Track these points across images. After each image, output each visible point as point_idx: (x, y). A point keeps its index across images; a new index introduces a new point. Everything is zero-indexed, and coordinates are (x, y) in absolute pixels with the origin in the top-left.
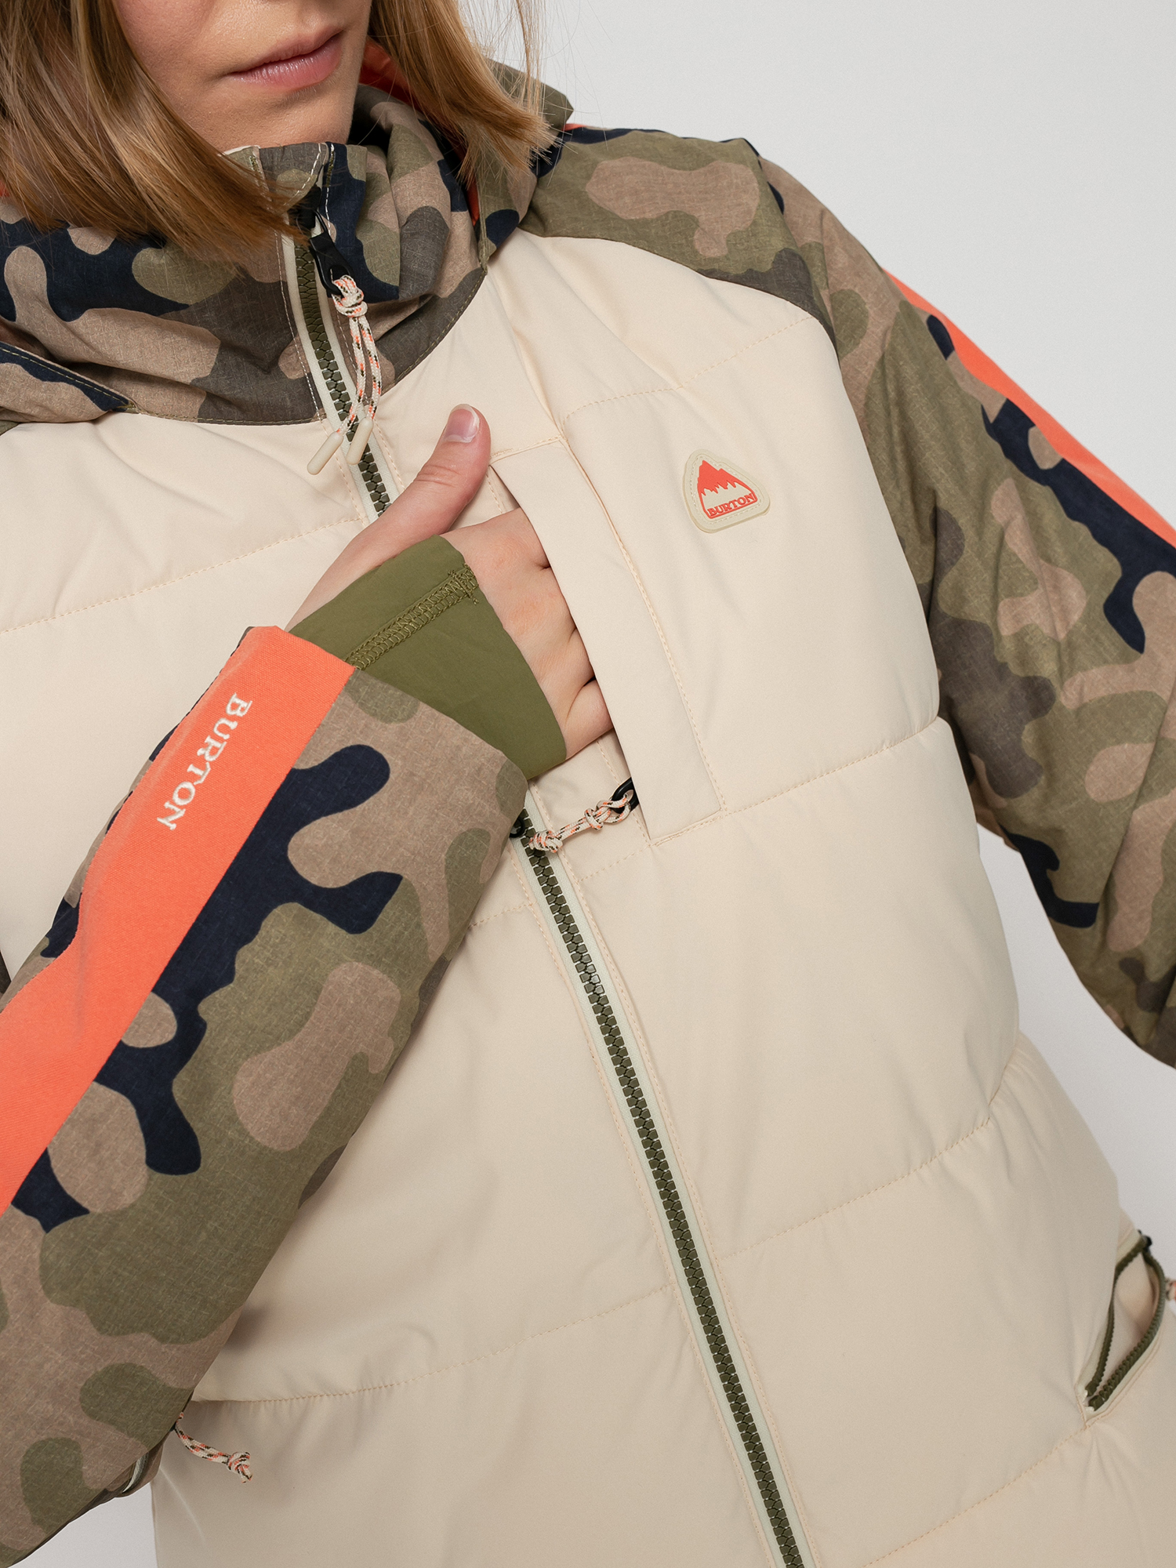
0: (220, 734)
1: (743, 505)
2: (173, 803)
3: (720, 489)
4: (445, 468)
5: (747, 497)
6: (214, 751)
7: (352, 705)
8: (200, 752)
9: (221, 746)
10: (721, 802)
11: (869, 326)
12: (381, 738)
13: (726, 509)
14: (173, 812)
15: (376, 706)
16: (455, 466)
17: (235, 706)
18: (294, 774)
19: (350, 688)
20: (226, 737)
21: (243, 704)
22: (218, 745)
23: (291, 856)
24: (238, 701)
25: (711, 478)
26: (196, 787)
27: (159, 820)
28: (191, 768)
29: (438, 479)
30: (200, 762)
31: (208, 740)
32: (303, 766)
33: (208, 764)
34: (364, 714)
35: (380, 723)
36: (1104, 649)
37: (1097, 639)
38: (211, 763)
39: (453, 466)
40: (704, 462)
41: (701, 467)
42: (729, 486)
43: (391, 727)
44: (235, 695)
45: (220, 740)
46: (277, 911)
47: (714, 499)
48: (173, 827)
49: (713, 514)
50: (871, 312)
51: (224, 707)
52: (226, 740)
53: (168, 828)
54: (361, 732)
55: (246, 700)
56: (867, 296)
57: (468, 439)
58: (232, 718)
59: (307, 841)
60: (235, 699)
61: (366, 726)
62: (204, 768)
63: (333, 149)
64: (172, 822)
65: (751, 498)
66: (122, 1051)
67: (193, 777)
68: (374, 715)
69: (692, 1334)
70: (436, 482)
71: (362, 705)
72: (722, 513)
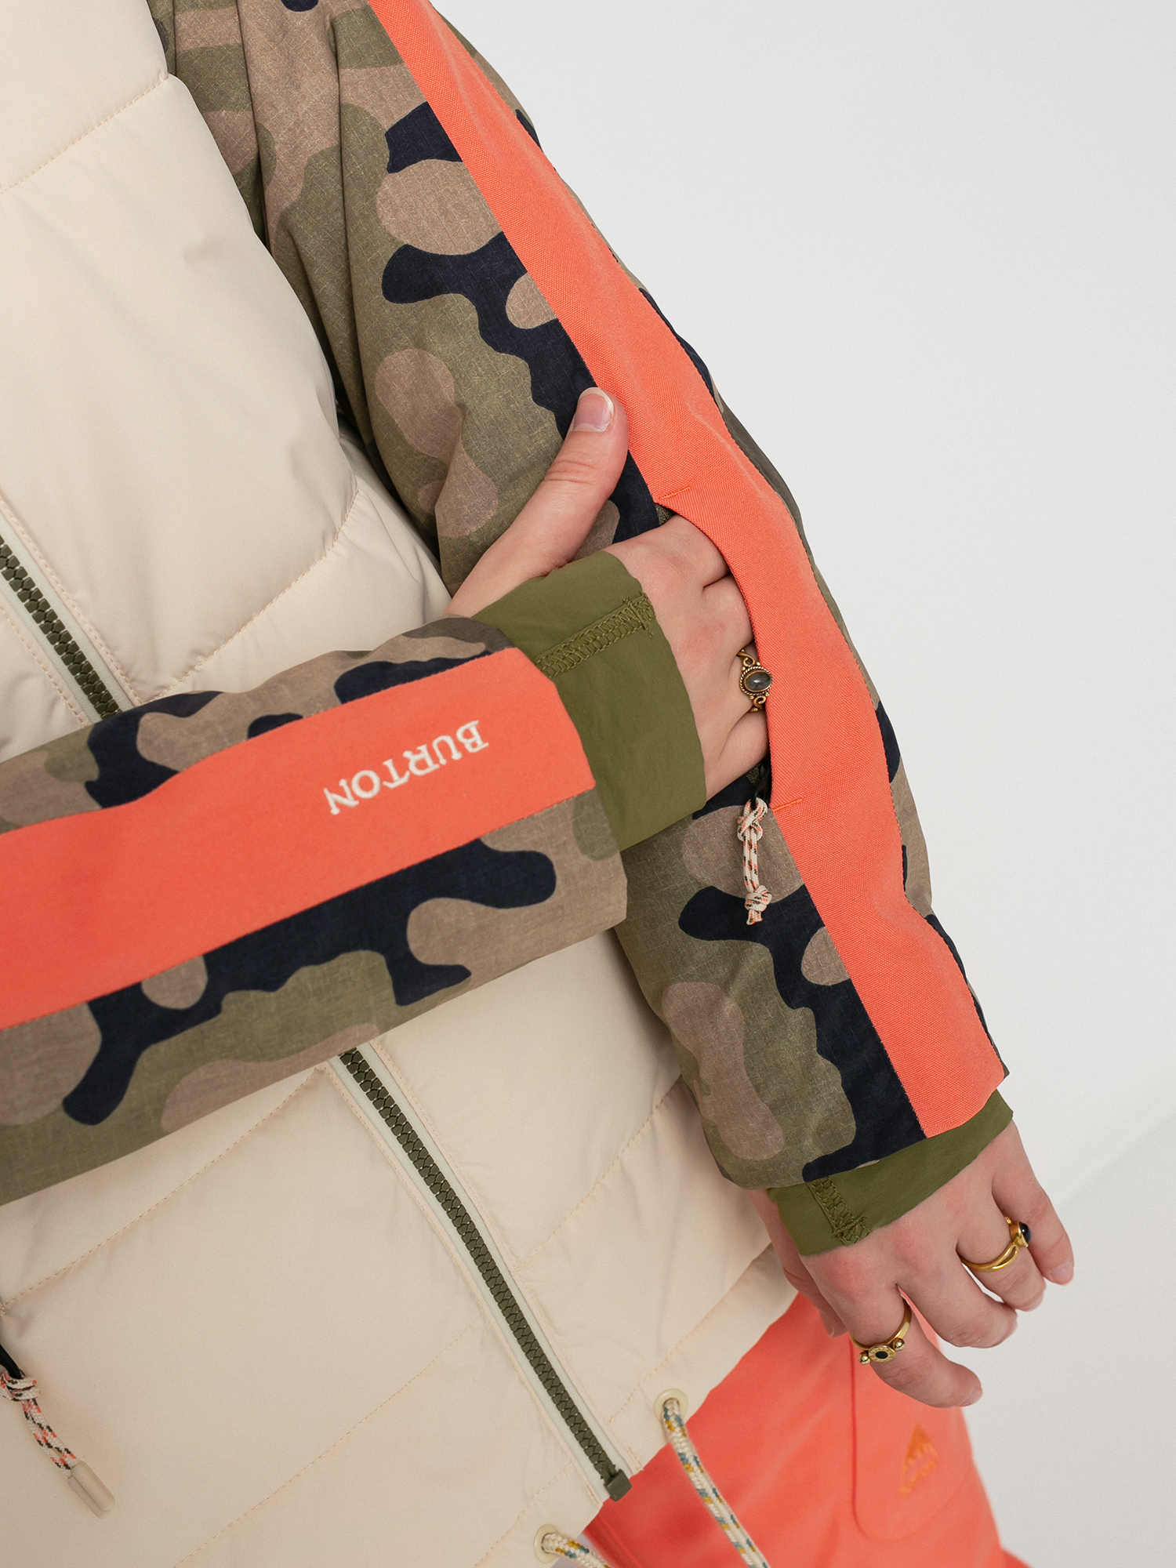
0: (438, 753)
2: (349, 785)
4: (579, 463)
6: (422, 765)
7: (569, 817)
8: (407, 754)
9: (432, 767)
12: (567, 863)
14: (343, 794)
15: (586, 832)
16: (590, 460)
17: (468, 734)
18: (476, 847)
19: (580, 801)
20: (443, 761)
21: (477, 737)
22: (429, 761)
23: (414, 916)
24: (474, 731)
26: (383, 788)
27: (326, 791)
28: (389, 763)
29: (572, 477)
30: (402, 765)
31: (423, 748)
32: (489, 843)
33: (407, 774)
34: (571, 832)
35: (577, 849)
38: (412, 776)
39: (588, 461)
43: (582, 858)
44: (476, 722)
45: (436, 760)
46: (363, 954)
48: (335, 811)
51: (458, 727)
52: (441, 765)
53: (329, 808)
54: (557, 846)
55: (484, 739)
57: (603, 428)
58: (460, 746)
59: (439, 911)
60: (472, 726)
61: (565, 843)
62: (401, 775)
64: (338, 805)
66: (134, 992)
67: (385, 776)
68: (578, 838)
70: (571, 481)
71: (576, 824)
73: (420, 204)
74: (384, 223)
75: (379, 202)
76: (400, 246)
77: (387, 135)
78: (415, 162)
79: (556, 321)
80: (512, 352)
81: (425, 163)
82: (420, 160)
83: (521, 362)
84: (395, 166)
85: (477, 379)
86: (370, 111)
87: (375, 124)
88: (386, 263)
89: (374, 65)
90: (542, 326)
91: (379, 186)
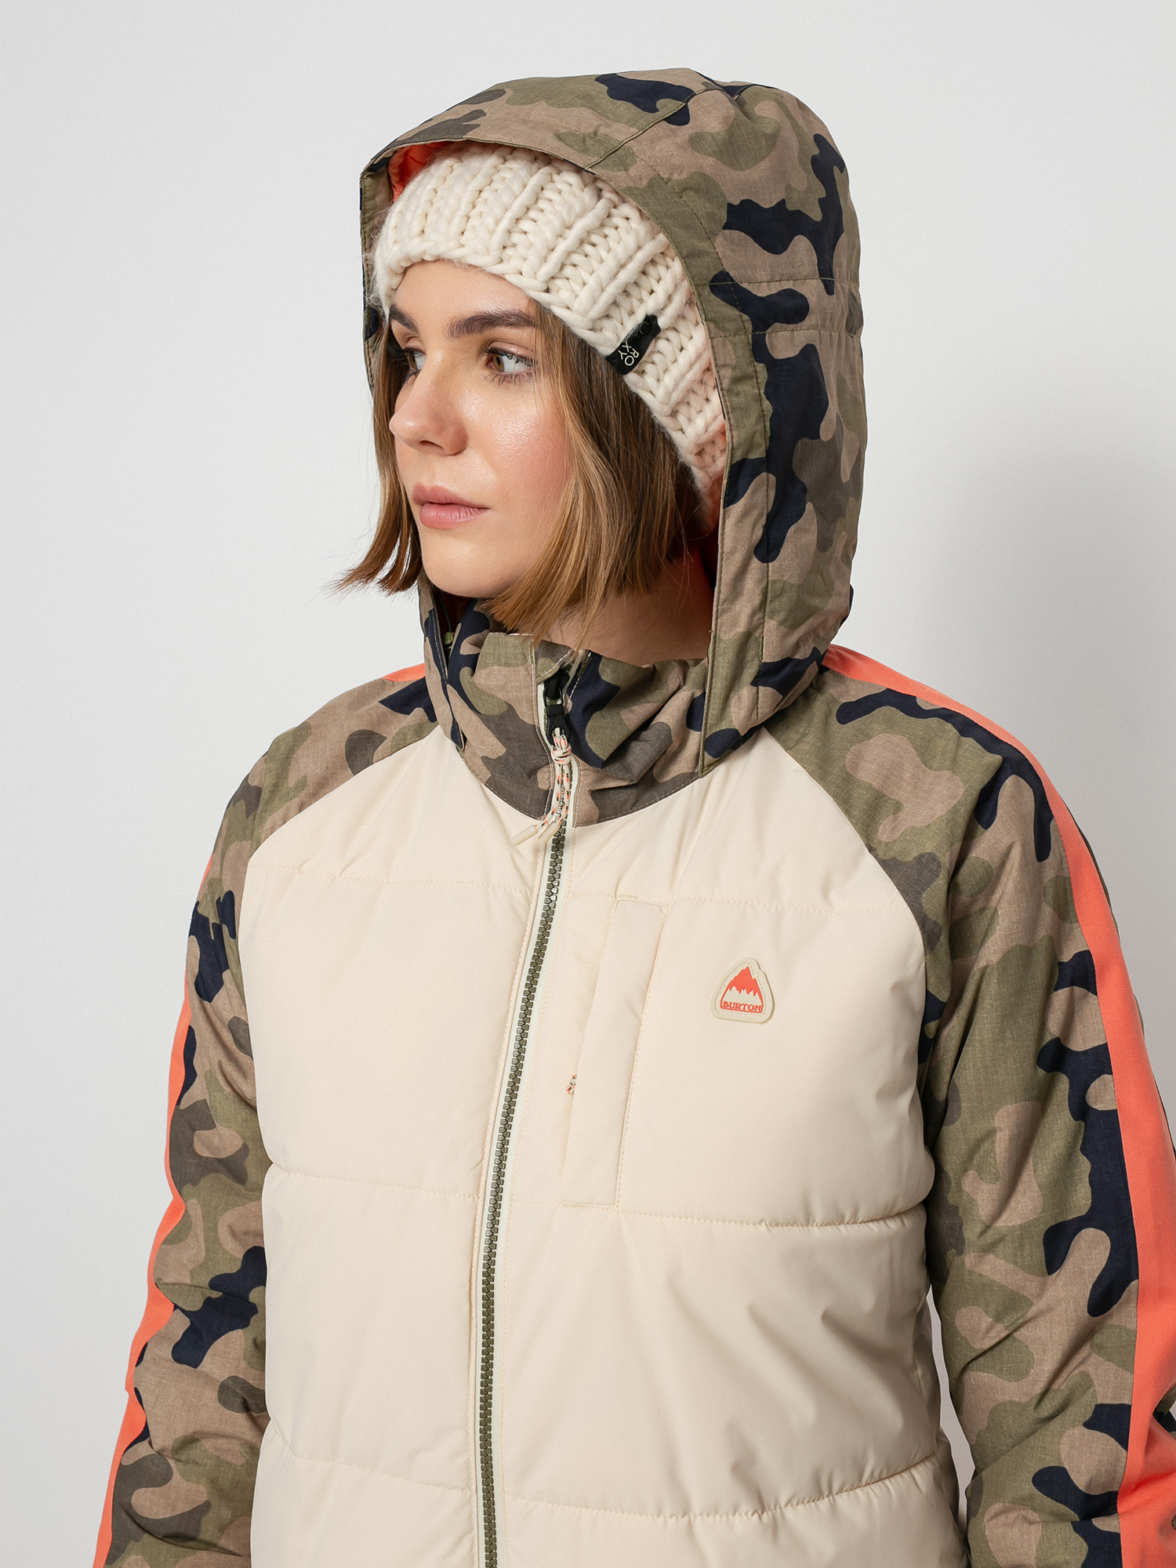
1: (750, 1011)
3: (744, 992)
5: (757, 1006)
10: (617, 1201)
11: (989, 941)
13: (737, 1007)
25: (744, 981)
36: (1021, 1255)
37: (1022, 1245)
40: (748, 968)
41: (743, 971)
42: (752, 993)
47: (734, 996)
49: (725, 1005)
50: (998, 932)
56: (1004, 920)
63: (589, 655)
65: (759, 1009)
69: (476, 1531)
72: (732, 1009)
73: (1088, 1455)
74: (1061, 1447)
75: (1066, 1435)
76: (1061, 1465)
77: (1097, 1406)
78: (1101, 1431)
79: (1118, 1535)
80: (1083, 1536)
81: (1106, 1436)
82: (1105, 1433)
83: (1085, 1545)
84: (1089, 1425)
85: (1054, 1541)
86: (1097, 1386)
87: (1094, 1396)
88: (1046, 1466)
89: (1116, 1364)
90: (1109, 1532)
91: (1073, 1427)
